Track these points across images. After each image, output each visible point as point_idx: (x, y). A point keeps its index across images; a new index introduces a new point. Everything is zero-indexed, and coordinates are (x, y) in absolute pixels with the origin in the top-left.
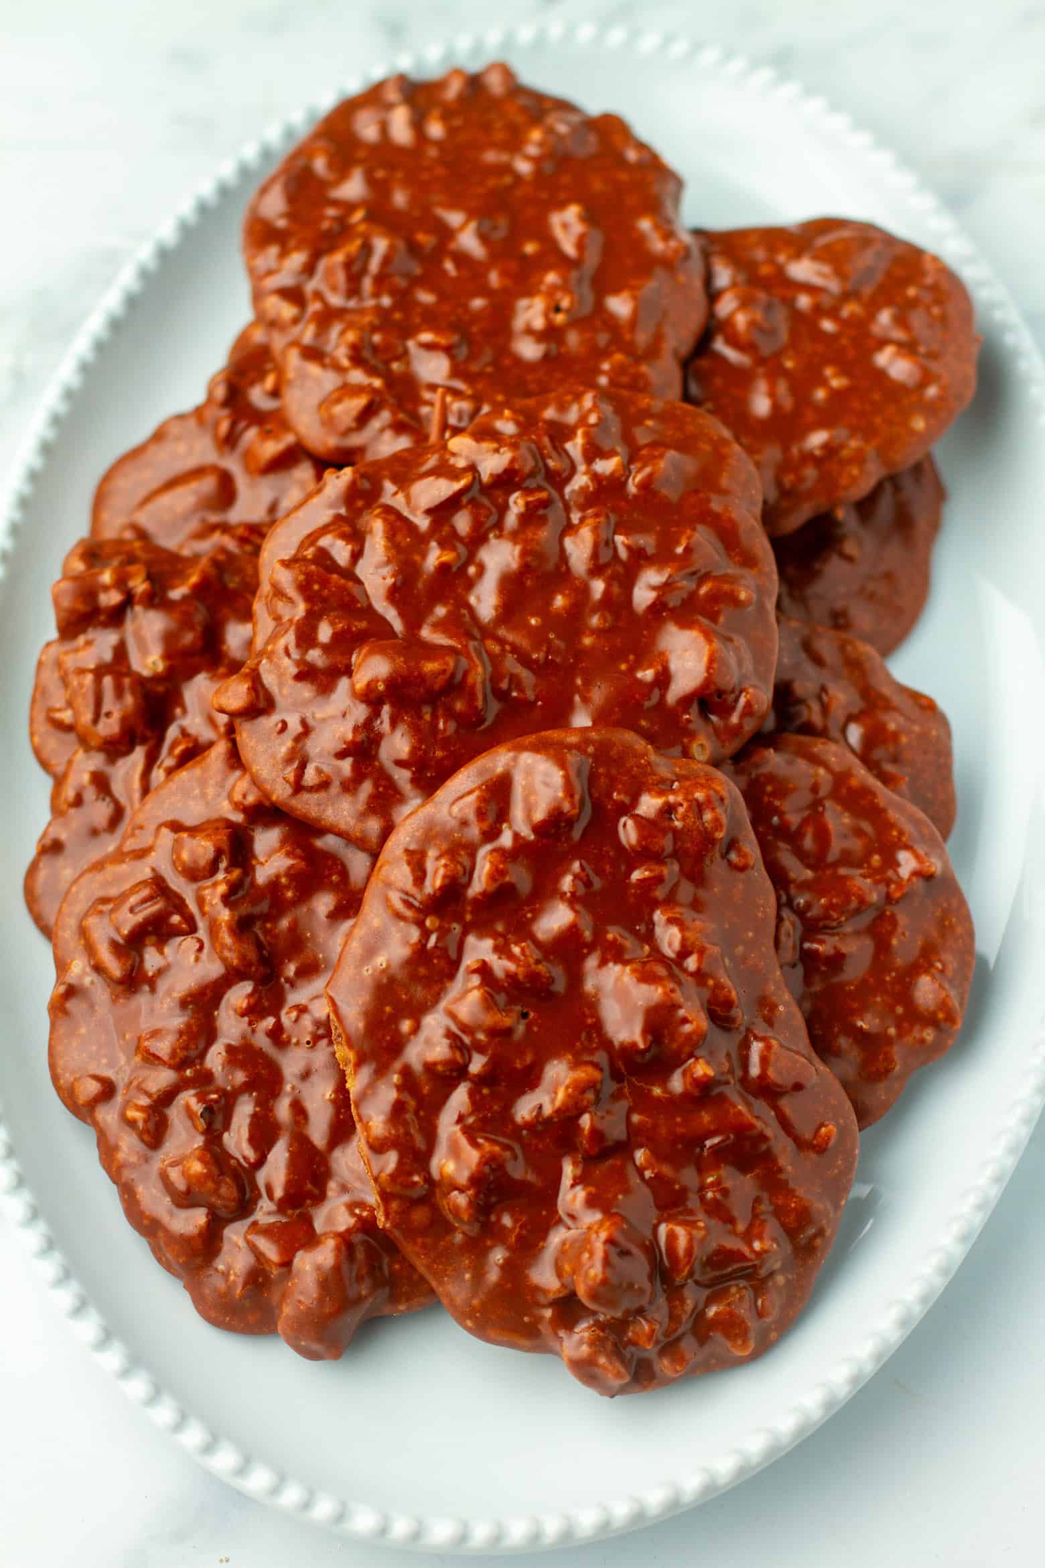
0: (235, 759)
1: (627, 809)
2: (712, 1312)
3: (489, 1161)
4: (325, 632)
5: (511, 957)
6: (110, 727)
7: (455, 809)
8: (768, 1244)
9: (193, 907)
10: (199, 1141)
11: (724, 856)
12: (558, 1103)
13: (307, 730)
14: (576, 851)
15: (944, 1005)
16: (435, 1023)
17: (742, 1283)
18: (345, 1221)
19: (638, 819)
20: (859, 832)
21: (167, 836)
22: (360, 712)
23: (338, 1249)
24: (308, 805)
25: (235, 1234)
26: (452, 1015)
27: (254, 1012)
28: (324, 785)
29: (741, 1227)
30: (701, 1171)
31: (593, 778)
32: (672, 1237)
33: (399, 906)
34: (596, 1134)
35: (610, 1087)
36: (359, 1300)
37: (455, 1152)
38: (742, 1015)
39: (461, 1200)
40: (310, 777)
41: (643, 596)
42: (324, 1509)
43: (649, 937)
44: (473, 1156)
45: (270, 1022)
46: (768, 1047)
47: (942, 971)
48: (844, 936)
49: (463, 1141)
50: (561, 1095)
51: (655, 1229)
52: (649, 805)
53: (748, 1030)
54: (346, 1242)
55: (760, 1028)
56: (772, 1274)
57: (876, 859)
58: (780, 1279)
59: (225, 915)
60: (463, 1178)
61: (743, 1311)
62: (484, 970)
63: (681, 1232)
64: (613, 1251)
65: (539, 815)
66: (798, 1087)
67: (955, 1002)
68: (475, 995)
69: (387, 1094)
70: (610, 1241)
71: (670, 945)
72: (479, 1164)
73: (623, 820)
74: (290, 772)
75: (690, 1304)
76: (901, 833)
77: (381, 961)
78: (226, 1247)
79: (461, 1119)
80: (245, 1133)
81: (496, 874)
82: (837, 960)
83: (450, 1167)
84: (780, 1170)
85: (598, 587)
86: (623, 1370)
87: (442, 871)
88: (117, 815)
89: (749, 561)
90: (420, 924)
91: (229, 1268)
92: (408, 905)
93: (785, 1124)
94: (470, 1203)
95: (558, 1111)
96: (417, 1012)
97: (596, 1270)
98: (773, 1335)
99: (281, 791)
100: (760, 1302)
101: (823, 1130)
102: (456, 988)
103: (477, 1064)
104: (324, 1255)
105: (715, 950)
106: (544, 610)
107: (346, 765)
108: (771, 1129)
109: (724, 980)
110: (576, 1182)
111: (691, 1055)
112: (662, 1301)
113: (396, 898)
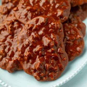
0: (15, 16)
1: (50, 23)
2: (50, 74)
3: (30, 54)
4: (25, 5)
5: (36, 35)
6: (4, 12)
7: (33, 21)
8: (57, 68)
9: (7, 28)
10: (3, 49)
11: (59, 30)
12: (38, 50)
13: (21, 13)
14: (44, 26)
15: (80, 50)
16: (27, 40)
17: (54, 72)
18: (15, 59)
19: (51, 25)
20: (74, 33)
21: (6, 22)
22: (26, 12)
23: (14, 61)
24: (20, 20)
25: (4, 59)
26: (29, 40)
27: (11, 38)
28: (22, 18)
29: (54, 66)
30: (51, 60)
31: (47, 20)
32: (47, 65)
33: (26, 29)
34: (41, 54)
35: (43, 49)
36: (15, 67)
37: (26, 53)
38: (58, 45)
39: (26, 58)
40: (21, 17)
41: (56, 6)
42: (6, 85)
43: (50, 36)
44: (28, 53)
45: (12, 39)
46: (60, 49)
47: (80, 47)
48: (71, 41)
49: (27, 52)
50: (38, 49)
51: (45, 64)
52: (52, 24)
53: (59, 47)
54: (15, 61)
55: (60, 47)
56: (57, 71)
57: (75, 35)
58: (57, 72)
59: (10, 29)
60: (27, 55)
61: (53, 75)
62: (33, 36)
63: (48, 65)
64: (40, 65)
65: (41, 22)
66: (63, 54)
67: (81, 50)
68: (32, 38)
69: (21, 46)
70: (40, 64)
71: (52, 37)
72: (29, 54)
73: (50, 25)
74: (19, 16)
75: (47, 73)
76: (79, 33)
77: (23, 34)
78: (3, 60)
79: (28, 50)
80: (7, 49)
81: (36, 27)
82: (70, 44)
83: (26, 54)
84: (59, 61)
85: (52, 5)
86: (39, 78)
87: (31, 26)
88: (3, 21)
89: (68, 5)
90: (28, 30)
91: (3, 62)
92: (27, 29)
93: (61, 57)
94: (27, 58)
95: (37, 51)
96: (26, 39)
97: (38, 66)
98: (56, 78)
99: (18, 18)
100: (55, 74)
101: (65, 59)
102: (30, 37)
103: (30, 45)
104: (12, 62)
105: (56, 38)
106: (47, 6)
107: (24, 17)
108: (59, 57)
109: (57, 41)
110: (38, 58)
111: (52, 48)
112: (45, 71)
113: (26, 28)
